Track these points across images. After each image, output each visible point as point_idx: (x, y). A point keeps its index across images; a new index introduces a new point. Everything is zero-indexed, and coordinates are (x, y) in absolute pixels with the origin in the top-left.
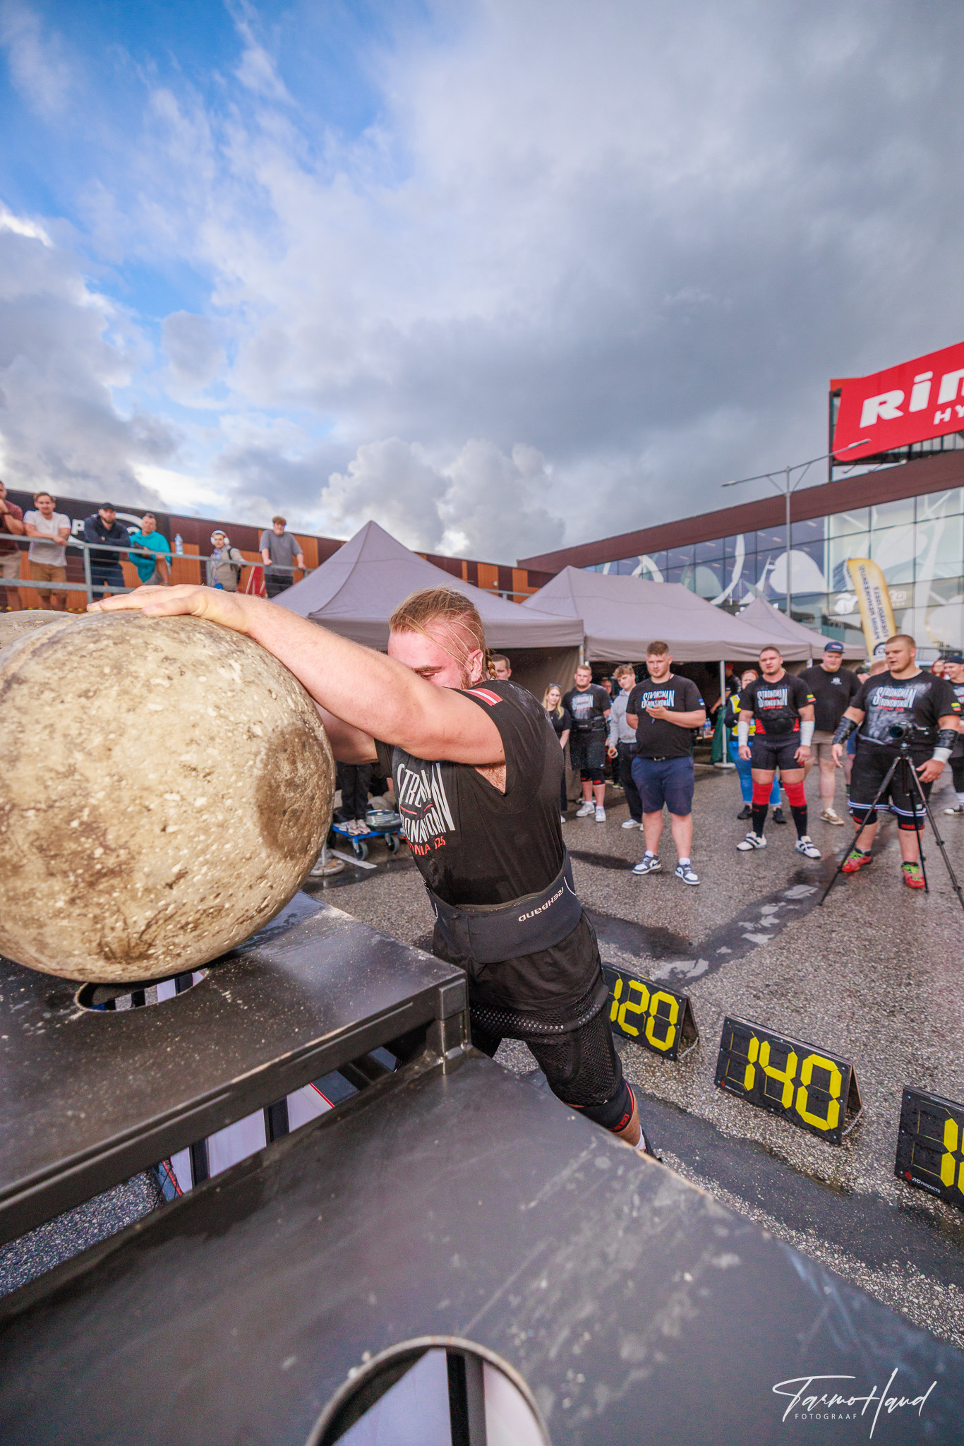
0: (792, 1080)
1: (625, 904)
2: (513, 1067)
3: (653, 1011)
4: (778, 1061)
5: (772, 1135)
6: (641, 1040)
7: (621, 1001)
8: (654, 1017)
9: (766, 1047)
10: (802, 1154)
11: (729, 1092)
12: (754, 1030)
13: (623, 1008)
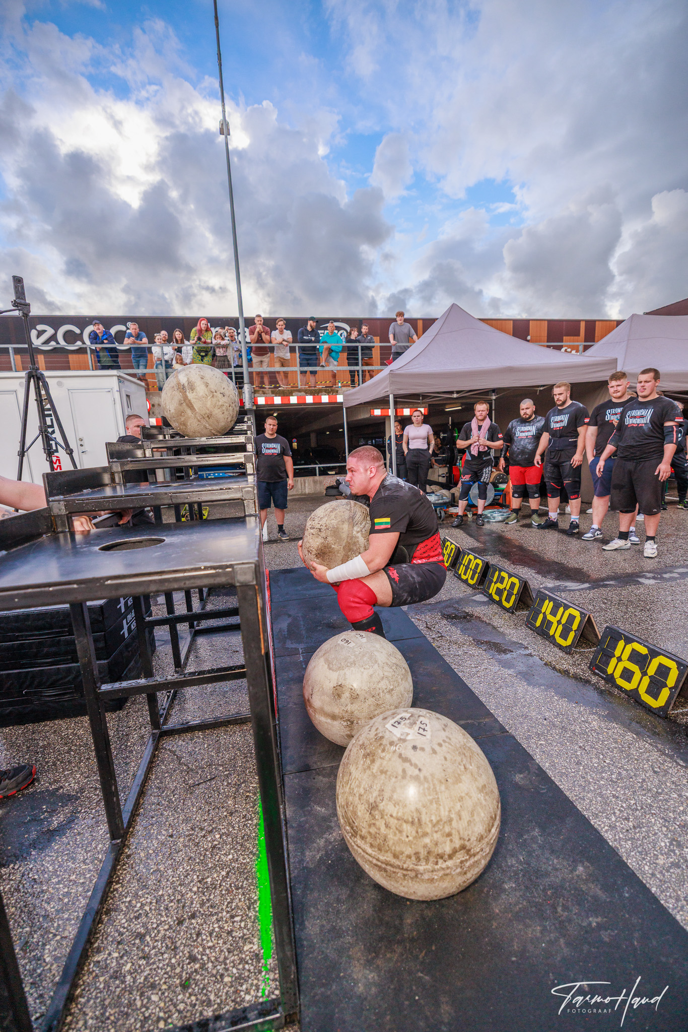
0: (557, 621)
1: (568, 556)
3: (508, 588)
4: (554, 613)
6: (499, 603)
7: (496, 583)
8: (508, 590)
9: (551, 604)
11: (529, 628)
12: (549, 596)
13: (496, 586)
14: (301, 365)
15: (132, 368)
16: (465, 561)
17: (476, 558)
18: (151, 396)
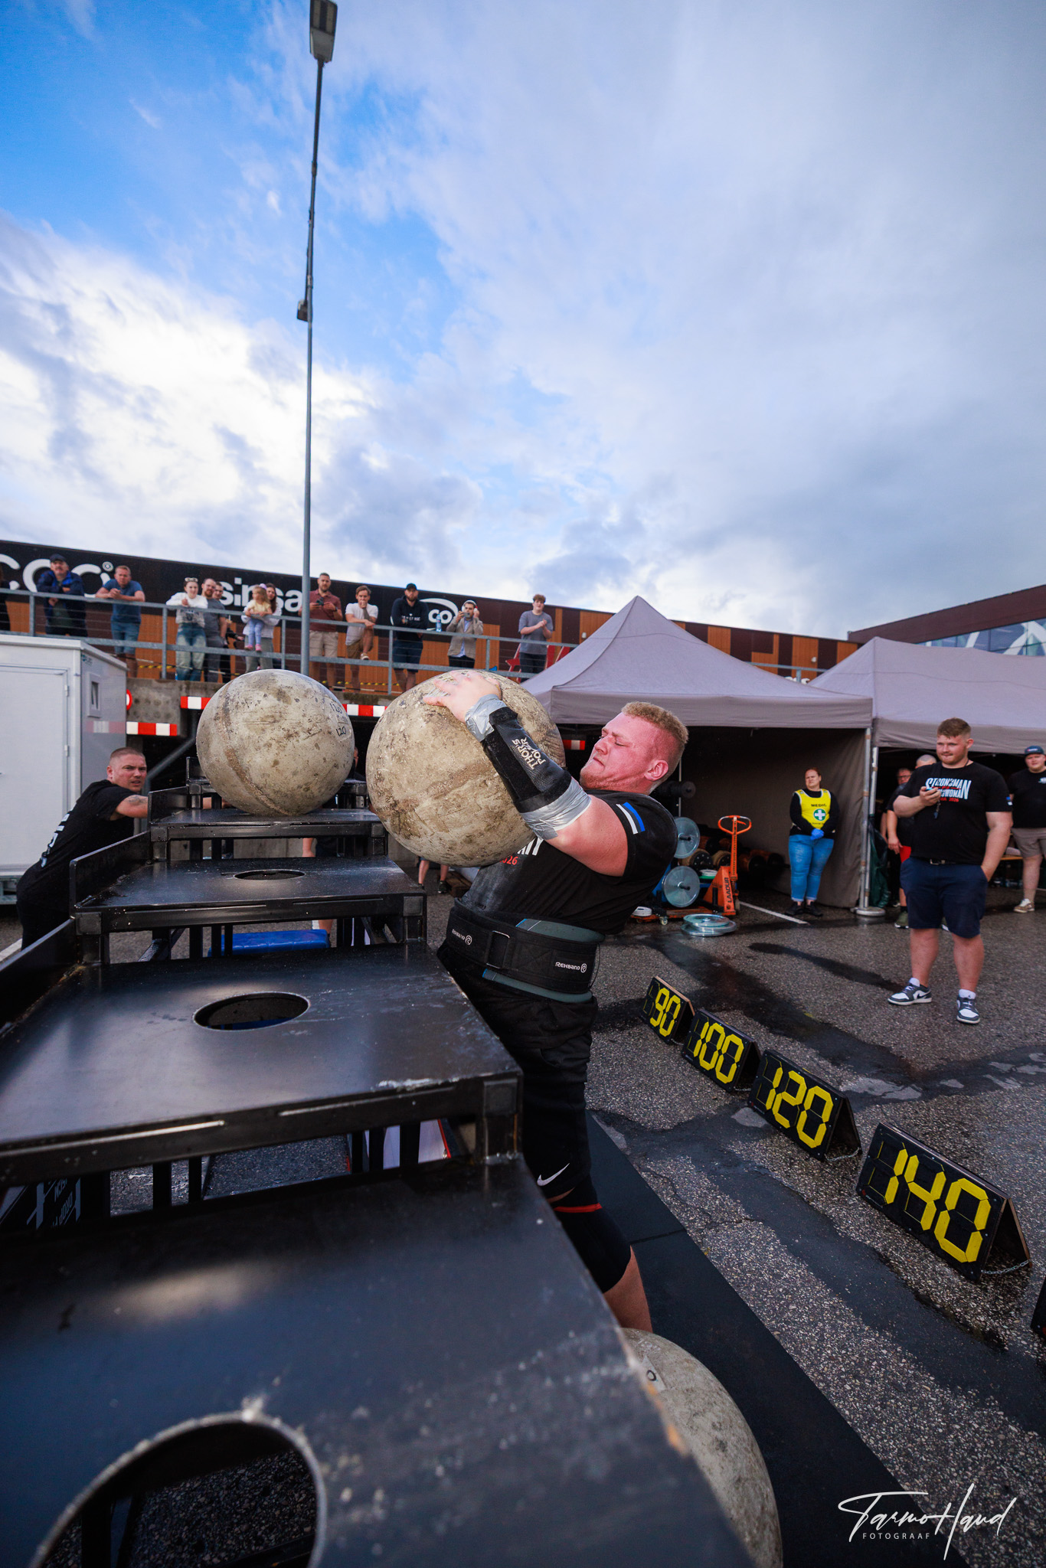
0: (936, 1202)
1: (853, 1017)
2: (649, 1121)
3: (808, 1105)
4: (925, 1178)
5: (896, 1250)
6: (791, 1133)
7: (779, 1090)
8: (808, 1111)
9: (914, 1161)
10: (923, 1275)
11: (869, 1202)
12: (907, 1142)
13: (780, 1097)
14: (396, 660)
15: (109, 636)
16: (707, 1031)
17: (728, 1032)
18: (135, 686)
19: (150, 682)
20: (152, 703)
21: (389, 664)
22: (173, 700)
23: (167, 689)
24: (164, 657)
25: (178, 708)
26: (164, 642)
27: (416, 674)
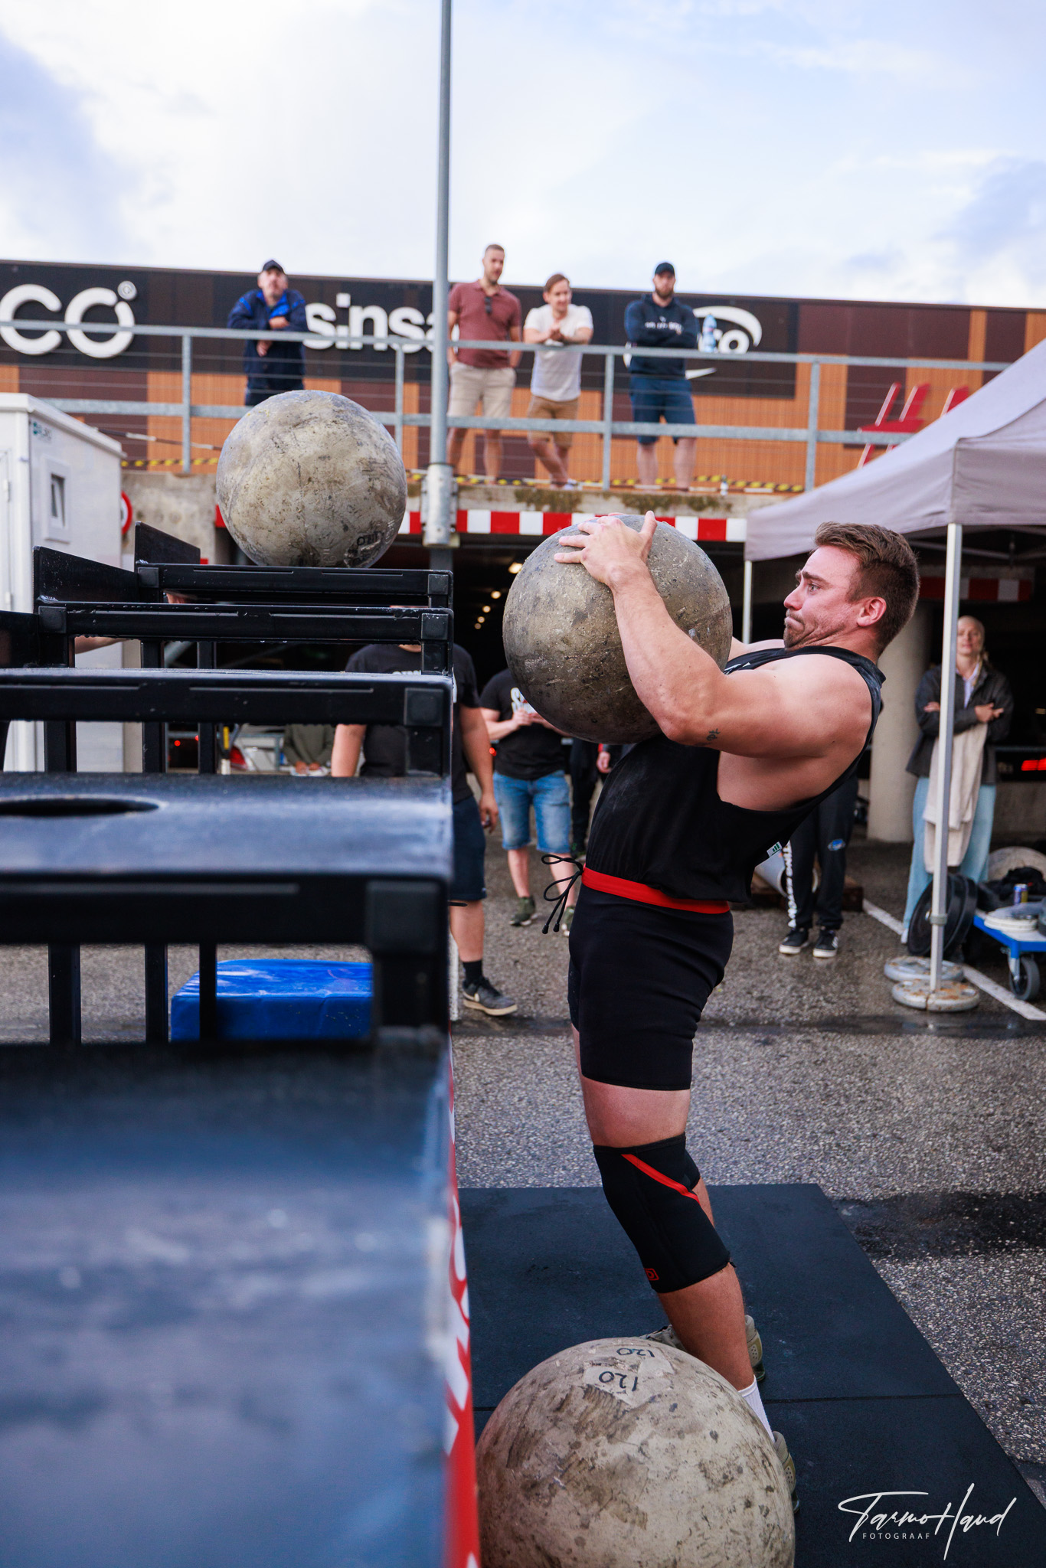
14: (618, 416)
18: (137, 486)
19: (162, 480)
20: (166, 519)
21: (605, 426)
22: (201, 512)
23: (192, 490)
24: (186, 429)
25: (211, 527)
26: (186, 400)
27: (657, 446)
